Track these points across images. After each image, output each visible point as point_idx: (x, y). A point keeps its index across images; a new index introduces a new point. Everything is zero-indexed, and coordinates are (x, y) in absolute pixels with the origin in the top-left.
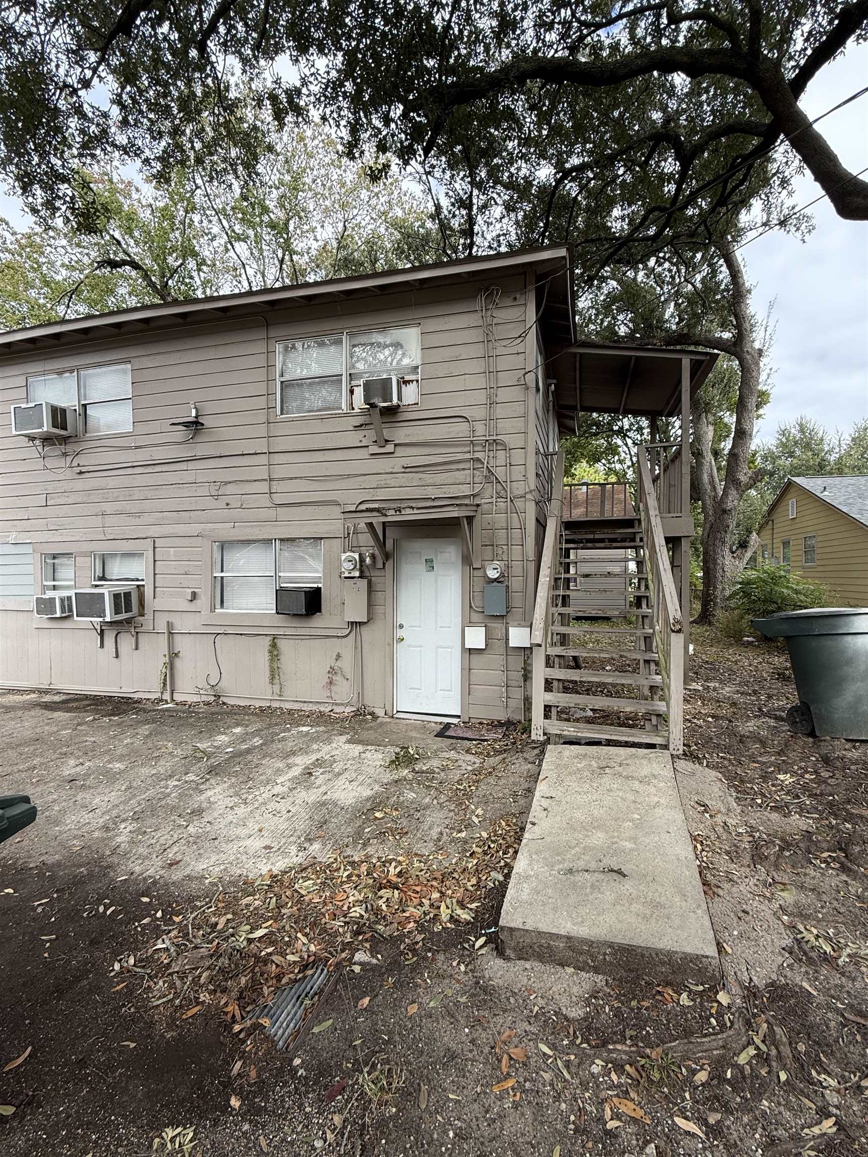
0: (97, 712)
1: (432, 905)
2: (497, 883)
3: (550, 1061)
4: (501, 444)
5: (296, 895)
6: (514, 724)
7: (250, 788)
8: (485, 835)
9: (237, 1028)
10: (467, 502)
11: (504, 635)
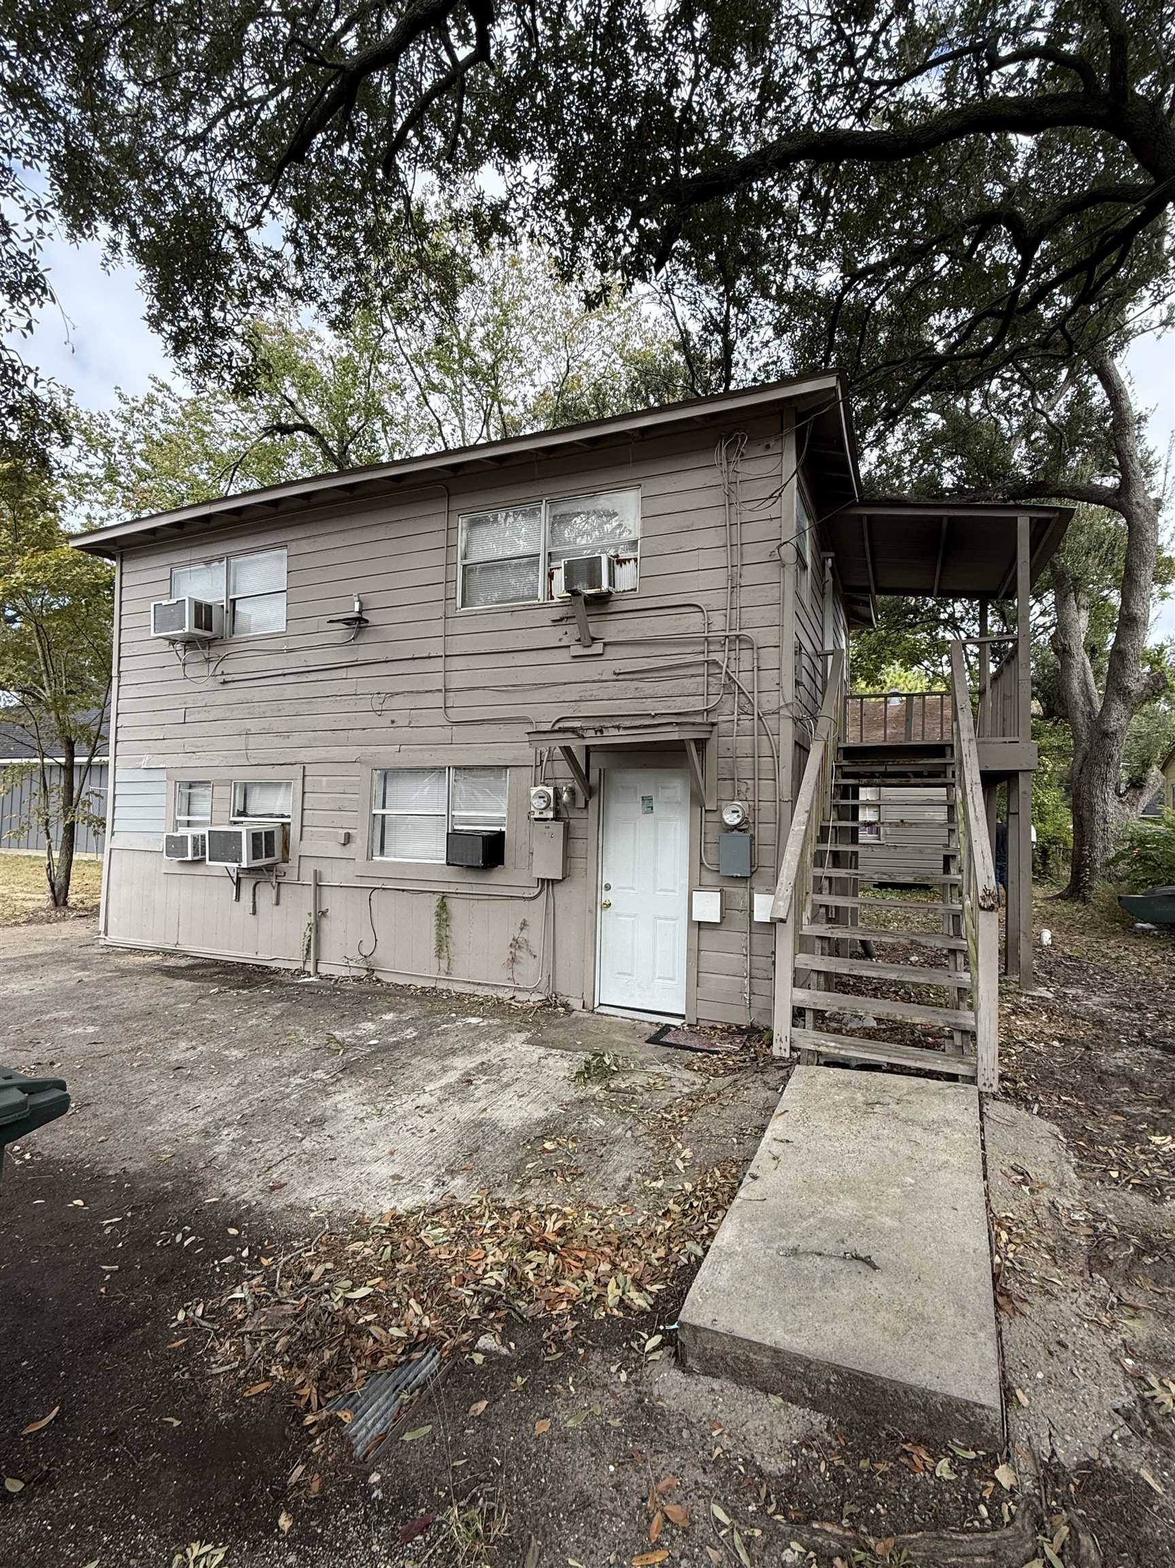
0: (224, 982)
1: (597, 1281)
2: (693, 1258)
3: (724, 1532)
4: (746, 641)
5: (418, 1246)
6: (760, 1031)
7: (389, 1095)
8: (689, 1187)
9: (309, 1419)
10: (698, 719)
11: (747, 904)
